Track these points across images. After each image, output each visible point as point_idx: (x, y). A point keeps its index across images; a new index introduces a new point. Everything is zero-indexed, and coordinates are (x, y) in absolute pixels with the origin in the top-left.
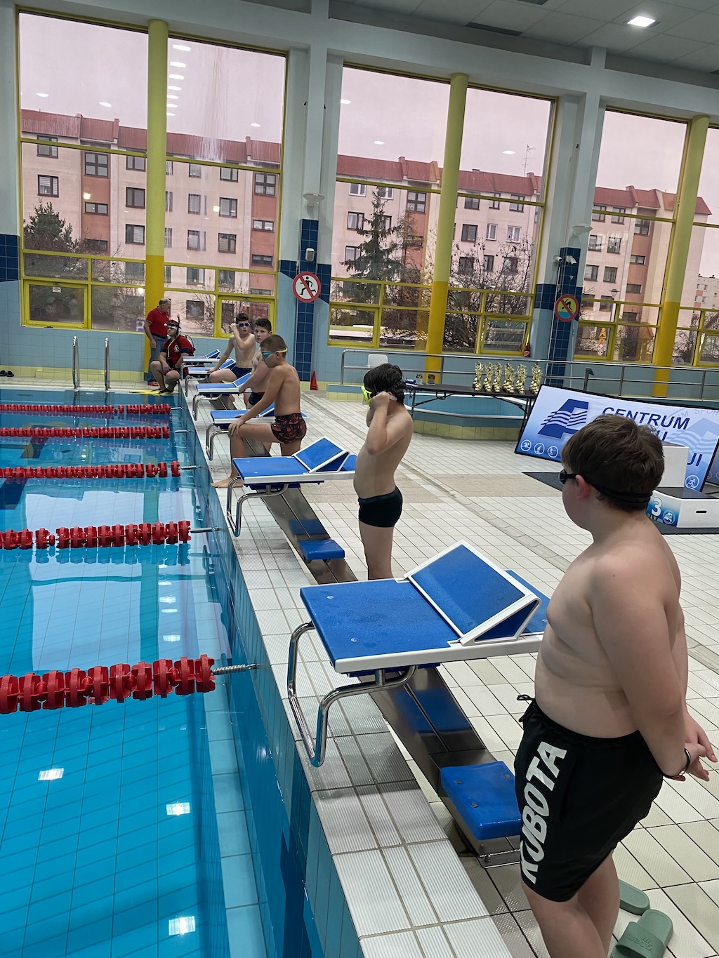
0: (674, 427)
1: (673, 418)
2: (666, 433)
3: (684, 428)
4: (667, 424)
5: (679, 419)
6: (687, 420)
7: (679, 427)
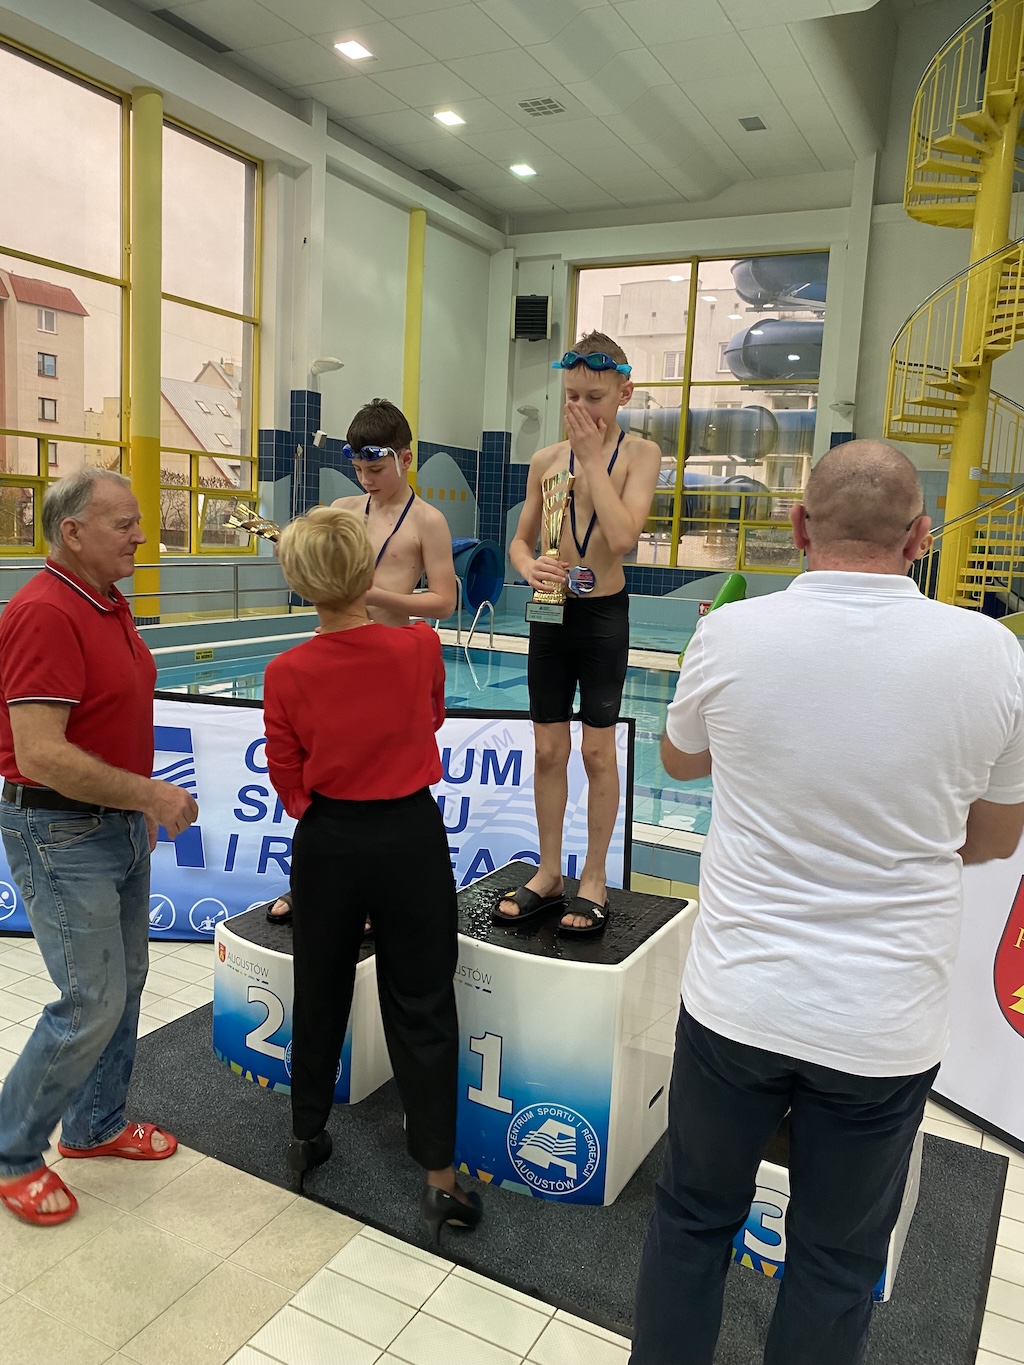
0: (484, 780)
1: (471, 753)
2: (466, 801)
3: (516, 782)
4: (460, 774)
5: (489, 755)
6: (515, 756)
7: (500, 780)
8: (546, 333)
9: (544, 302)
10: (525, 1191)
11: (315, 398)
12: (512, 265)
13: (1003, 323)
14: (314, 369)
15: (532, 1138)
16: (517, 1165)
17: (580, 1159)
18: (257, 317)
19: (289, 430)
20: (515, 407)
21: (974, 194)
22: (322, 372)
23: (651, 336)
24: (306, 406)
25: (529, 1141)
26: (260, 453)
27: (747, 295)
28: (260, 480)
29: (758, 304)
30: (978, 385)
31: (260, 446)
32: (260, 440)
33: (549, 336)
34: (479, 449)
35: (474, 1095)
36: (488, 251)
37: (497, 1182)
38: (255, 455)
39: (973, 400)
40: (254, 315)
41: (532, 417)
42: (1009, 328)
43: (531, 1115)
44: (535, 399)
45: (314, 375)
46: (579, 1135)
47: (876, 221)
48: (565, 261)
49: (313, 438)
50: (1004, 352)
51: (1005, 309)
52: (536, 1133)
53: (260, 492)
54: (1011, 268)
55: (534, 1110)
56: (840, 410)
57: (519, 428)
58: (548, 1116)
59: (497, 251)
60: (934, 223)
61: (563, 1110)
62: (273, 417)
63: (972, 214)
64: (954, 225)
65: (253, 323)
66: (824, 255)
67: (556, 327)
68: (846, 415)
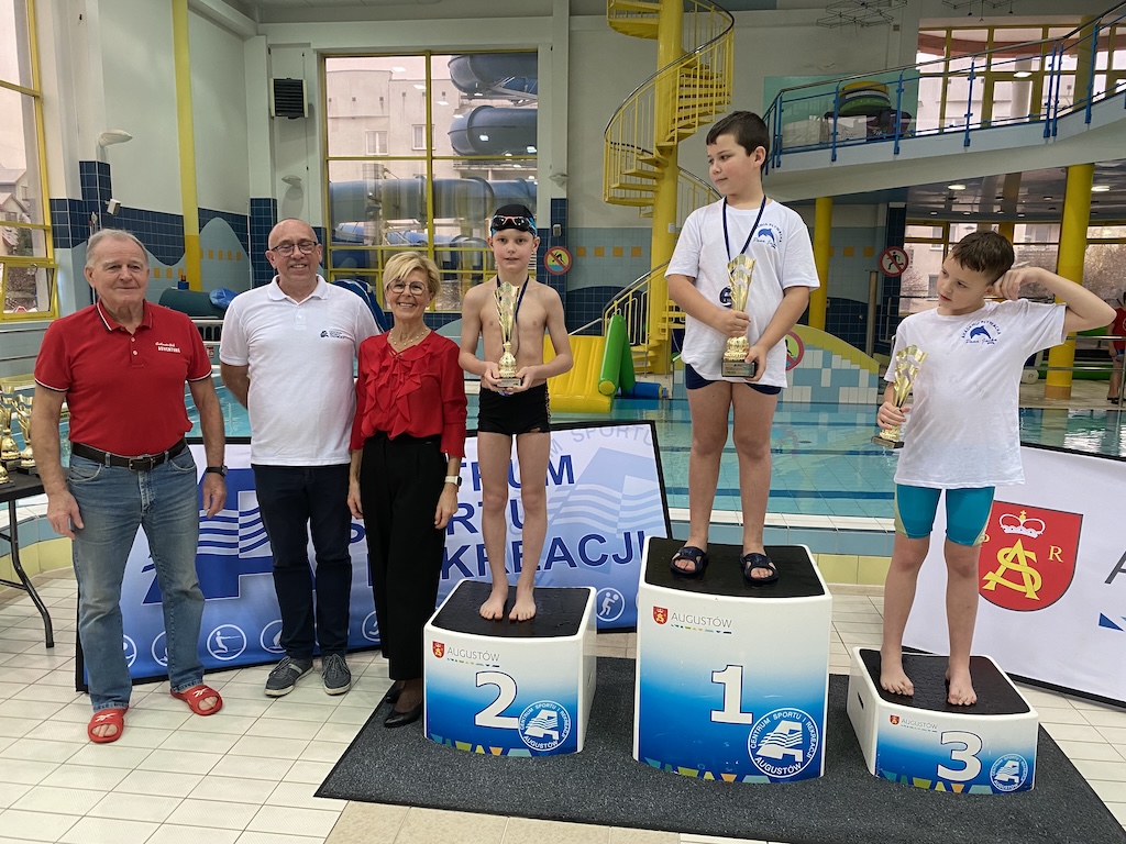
3: (571, 481)
6: (566, 460)
7: (558, 481)
8: (303, 112)
9: (299, 84)
10: (765, 780)
11: (105, 168)
12: (265, 51)
13: (690, 112)
14: (102, 141)
15: (769, 738)
16: (757, 762)
17: (804, 747)
18: (37, 89)
19: (81, 199)
20: (280, 176)
21: (657, 12)
22: (110, 144)
23: (353, 118)
24: (95, 176)
25: (766, 741)
26: (53, 222)
27: (462, 84)
28: (55, 246)
29: (470, 92)
30: (670, 160)
31: (52, 215)
32: (52, 208)
33: (306, 115)
34: (248, 215)
35: (716, 716)
36: (241, 37)
37: (739, 779)
38: (48, 223)
39: (668, 172)
40: (33, 87)
41: (295, 185)
42: (694, 116)
43: (768, 721)
44: (297, 169)
45: (102, 147)
46: (804, 726)
47: (573, 28)
48: (314, 50)
49: (107, 206)
50: (689, 135)
51: (691, 102)
52: (772, 734)
53: (57, 258)
54: (692, 72)
55: (771, 717)
56: (557, 181)
57: (284, 195)
58: (782, 718)
59: (250, 37)
60: (626, 33)
61: (792, 711)
62: (64, 186)
63: (656, 27)
64: (640, 36)
65: (33, 96)
66: (532, 55)
67: (311, 106)
68: (561, 185)
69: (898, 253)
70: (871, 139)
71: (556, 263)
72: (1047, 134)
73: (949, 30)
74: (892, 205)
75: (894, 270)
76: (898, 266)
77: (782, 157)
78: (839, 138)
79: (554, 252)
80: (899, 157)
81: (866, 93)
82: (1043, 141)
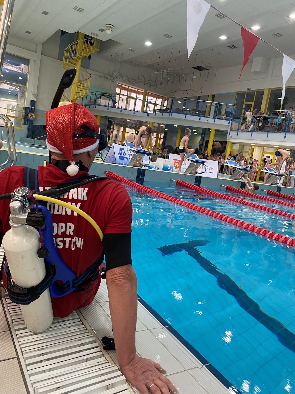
56: (34, 95)
68: (35, 97)
69: (110, 130)
70: (113, 107)
71: (31, 117)
72: (147, 116)
73: (121, 84)
74: (110, 120)
75: (109, 134)
76: (110, 133)
77: (96, 106)
78: (109, 105)
79: (31, 114)
80: (121, 113)
81: (108, 95)
82: (146, 116)
